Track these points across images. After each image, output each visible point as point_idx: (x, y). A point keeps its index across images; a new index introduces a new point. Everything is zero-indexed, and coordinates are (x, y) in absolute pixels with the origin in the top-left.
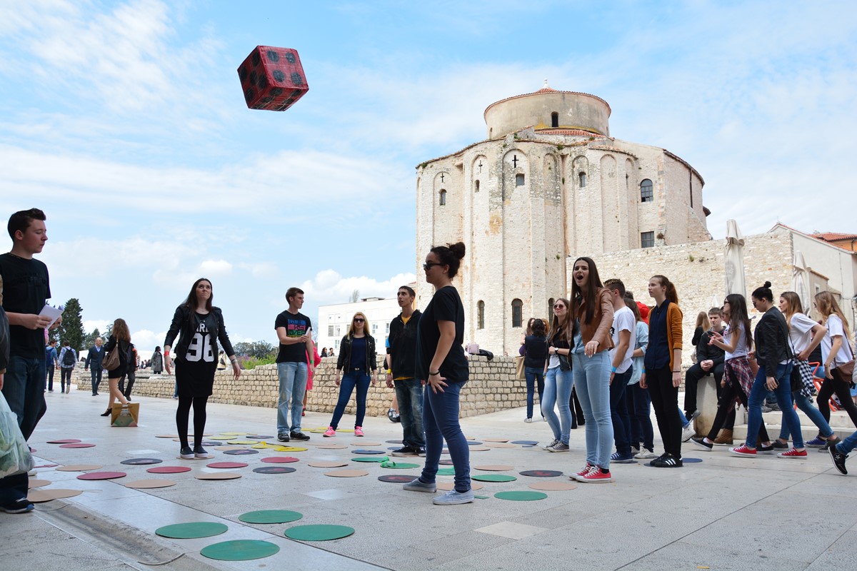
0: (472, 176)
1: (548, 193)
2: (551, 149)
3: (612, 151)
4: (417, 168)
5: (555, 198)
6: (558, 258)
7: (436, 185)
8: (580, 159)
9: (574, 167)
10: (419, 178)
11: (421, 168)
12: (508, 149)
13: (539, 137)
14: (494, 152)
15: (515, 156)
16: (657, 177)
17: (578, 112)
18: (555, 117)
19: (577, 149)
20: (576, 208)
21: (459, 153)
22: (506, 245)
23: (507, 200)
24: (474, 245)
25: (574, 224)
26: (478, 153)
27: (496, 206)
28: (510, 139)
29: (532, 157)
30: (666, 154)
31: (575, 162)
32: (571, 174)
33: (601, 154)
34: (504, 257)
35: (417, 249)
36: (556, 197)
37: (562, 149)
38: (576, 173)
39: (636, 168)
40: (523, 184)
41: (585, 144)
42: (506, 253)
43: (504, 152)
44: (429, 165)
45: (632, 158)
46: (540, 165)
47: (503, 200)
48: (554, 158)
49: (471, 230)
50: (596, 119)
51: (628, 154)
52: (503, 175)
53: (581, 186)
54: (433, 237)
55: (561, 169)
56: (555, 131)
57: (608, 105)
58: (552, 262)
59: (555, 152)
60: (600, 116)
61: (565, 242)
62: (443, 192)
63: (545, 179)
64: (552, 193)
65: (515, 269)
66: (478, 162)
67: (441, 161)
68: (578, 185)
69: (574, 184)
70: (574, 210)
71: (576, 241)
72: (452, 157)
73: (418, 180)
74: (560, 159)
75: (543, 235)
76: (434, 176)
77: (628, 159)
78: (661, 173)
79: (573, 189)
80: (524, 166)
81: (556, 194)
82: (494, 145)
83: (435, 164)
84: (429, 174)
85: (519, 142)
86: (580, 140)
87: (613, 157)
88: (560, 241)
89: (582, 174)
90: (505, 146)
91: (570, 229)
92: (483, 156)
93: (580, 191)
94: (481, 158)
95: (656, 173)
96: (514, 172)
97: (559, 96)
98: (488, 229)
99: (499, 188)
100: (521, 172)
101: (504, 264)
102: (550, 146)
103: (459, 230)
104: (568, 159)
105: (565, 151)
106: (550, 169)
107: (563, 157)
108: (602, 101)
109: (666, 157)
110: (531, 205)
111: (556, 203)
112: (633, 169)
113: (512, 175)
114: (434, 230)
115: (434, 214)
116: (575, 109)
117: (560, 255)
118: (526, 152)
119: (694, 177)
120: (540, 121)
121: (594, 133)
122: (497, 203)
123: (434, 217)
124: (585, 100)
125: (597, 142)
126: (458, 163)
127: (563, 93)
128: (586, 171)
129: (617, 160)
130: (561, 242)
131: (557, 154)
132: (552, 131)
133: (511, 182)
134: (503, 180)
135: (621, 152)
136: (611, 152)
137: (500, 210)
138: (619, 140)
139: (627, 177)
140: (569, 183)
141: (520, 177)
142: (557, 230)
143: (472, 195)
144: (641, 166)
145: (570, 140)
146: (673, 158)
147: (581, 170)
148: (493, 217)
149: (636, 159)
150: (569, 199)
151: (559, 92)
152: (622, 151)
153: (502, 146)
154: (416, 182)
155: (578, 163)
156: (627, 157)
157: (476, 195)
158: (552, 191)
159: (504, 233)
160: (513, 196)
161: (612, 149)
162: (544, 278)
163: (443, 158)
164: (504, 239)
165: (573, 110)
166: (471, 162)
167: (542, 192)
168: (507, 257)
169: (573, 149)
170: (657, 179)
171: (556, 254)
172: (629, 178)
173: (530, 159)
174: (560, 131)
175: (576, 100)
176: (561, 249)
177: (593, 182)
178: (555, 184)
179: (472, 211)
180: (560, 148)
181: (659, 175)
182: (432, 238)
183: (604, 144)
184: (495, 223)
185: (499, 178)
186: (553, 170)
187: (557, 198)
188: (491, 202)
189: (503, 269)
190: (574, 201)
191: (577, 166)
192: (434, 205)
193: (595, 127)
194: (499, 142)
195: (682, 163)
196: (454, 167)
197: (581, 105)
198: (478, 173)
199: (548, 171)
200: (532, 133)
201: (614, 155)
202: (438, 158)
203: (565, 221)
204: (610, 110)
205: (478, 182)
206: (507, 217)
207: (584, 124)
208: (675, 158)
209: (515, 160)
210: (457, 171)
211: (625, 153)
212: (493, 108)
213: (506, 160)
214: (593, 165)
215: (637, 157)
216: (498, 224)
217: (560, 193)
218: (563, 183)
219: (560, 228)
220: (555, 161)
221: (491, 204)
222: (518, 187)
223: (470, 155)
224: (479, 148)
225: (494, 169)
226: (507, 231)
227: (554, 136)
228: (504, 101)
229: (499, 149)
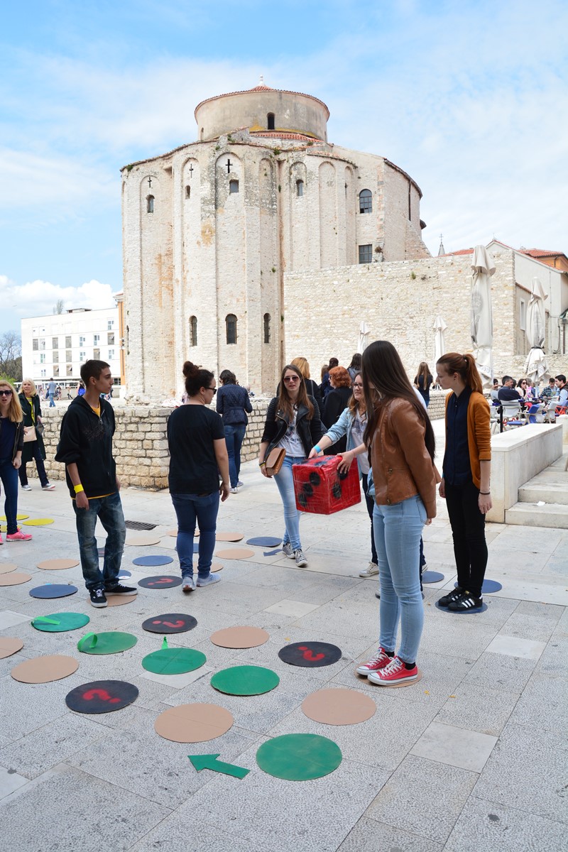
0: (182, 181)
1: (264, 201)
2: (267, 153)
3: (332, 158)
4: (122, 170)
5: (270, 207)
6: (274, 271)
7: (142, 190)
8: (298, 166)
9: (291, 174)
10: (124, 182)
11: (126, 171)
12: (221, 152)
13: (254, 140)
14: (205, 155)
15: (229, 160)
16: (377, 187)
17: (295, 114)
18: (271, 118)
19: (295, 154)
20: (293, 218)
21: (167, 155)
22: (219, 257)
23: (220, 208)
24: (185, 256)
25: (291, 235)
26: (189, 156)
27: (208, 215)
28: (223, 141)
29: (248, 162)
30: (386, 163)
31: (293, 169)
32: (288, 181)
33: (320, 160)
34: (217, 269)
35: (124, 261)
36: (272, 205)
37: (279, 153)
38: (294, 181)
39: (355, 177)
40: (238, 191)
41: (303, 150)
42: (219, 265)
43: (217, 155)
44: (135, 168)
45: (352, 167)
46: (255, 171)
47: (216, 208)
48: (270, 163)
49: (182, 240)
50: (314, 122)
51: (348, 162)
52: (216, 181)
53: (298, 195)
54: (141, 247)
55: (277, 176)
56: (271, 134)
57: (326, 108)
58: (267, 275)
59: (271, 157)
60: (318, 120)
61: (281, 254)
62: (151, 198)
63: (260, 186)
64: (268, 202)
65: (229, 283)
66: (188, 166)
67: (148, 164)
68: (296, 193)
69: (291, 192)
70: (291, 219)
71: (292, 253)
72: (160, 159)
73: (124, 185)
74: (277, 165)
75: (258, 247)
76: (140, 180)
77: (348, 167)
78: (380, 183)
79: (290, 198)
80: (238, 170)
81: (272, 203)
82: (206, 147)
83: (141, 167)
84: (135, 178)
85: (233, 144)
86: (298, 144)
87: (332, 165)
88: (275, 253)
89: (299, 182)
90: (217, 149)
91: (286, 241)
92: (195, 159)
93: (297, 200)
94: (192, 162)
95: (376, 183)
96: (227, 178)
97: (276, 96)
98: (200, 239)
99: (212, 195)
100: (234, 178)
101: (217, 277)
102: (266, 150)
103: (169, 240)
104: (285, 165)
105: (282, 156)
106: (266, 175)
107: (280, 163)
108: (321, 103)
109: (387, 167)
110: (245, 214)
111: (272, 212)
112: (352, 178)
113: (225, 182)
114: (141, 240)
115: (141, 222)
116: (293, 110)
117: (276, 268)
118: (241, 156)
119: (413, 189)
120: (255, 122)
121: (312, 138)
122: (209, 212)
123: (141, 225)
124: (303, 101)
125: (316, 148)
126: (167, 166)
127: (281, 92)
128: (304, 179)
129: (336, 168)
130: (277, 253)
131: (274, 159)
132: (268, 134)
133: (224, 188)
134: (216, 186)
135: (340, 160)
136: (330, 159)
137: (212, 219)
138: (338, 147)
139: (346, 187)
140: (286, 192)
141: (234, 183)
142: (272, 241)
143: (182, 202)
144: (361, 176)
145: (287, 144)
146: (393, 168)
147: (299, 177)
148: (205, 227)
149: (356, 167)
150: (286, 209)
151: (276, 91)
152: (342, 158)
153: (214, 149)
154: (121, 186)
155: (295, 169)
156: (347, 165)
157: (187, 202)
158: (268, 199)
159: (217, 244)
160: (227, 204)
161: (331, 155)
162: (259, 292)
163: (150, 161)
164: (217, 250)
165: (290, 111)
166: (181, 166)
167: (257, 200)
168: (220, 270)
169: (290, 154)
170: (376, 190)
171: (272, 266)
172: (348, 187)
173: (245, 164)
174: (276, 134)
175: (294, 101)
176: (277, 261)
177: (310, 190)
178: (272, 192)
179: (182, 220)
180: (277, 152)
181: (378, 185)
182: (139, 248)
183: (323, 150)
184: (207, 233)
185: (212, 184)
186: (269, 177)
187: (273, 207)
188: (203, 210)
189: (217, 282)
190: (291, 210)
191: (294, 173)
192: (141, 212)
193: (313, 131)
194: (212, 144)
195: (402, 173)
196: (162, 171)
197: (299, 106)
198: (188, 178)
199: (263, 178)
200: (246, 136)
201: (333, 162)
202: (144, 160)
203: (281, 231)
204: (329, 113)
205: (188, 188)
206: (220, 227)
207: (301, 128)
208: (395, 168)
209: (229, 164)
210: (166, 175)
211: (345, 161)
212: (204, 106)
213: (218, 164)
214: (311, 173)
215: (356, 165)
216: (210, 234)
217: (276, 201)
218: (280, 191)
219: (276, 239)
220: (271, 166)
221: (203, 213)
222: (232, 194)
223: (179, 158)
224: (189, 150)
225: (206, 174)
226: (221, 242)
227: (270, 140)
228: (216, 98)
229: (212, 152)
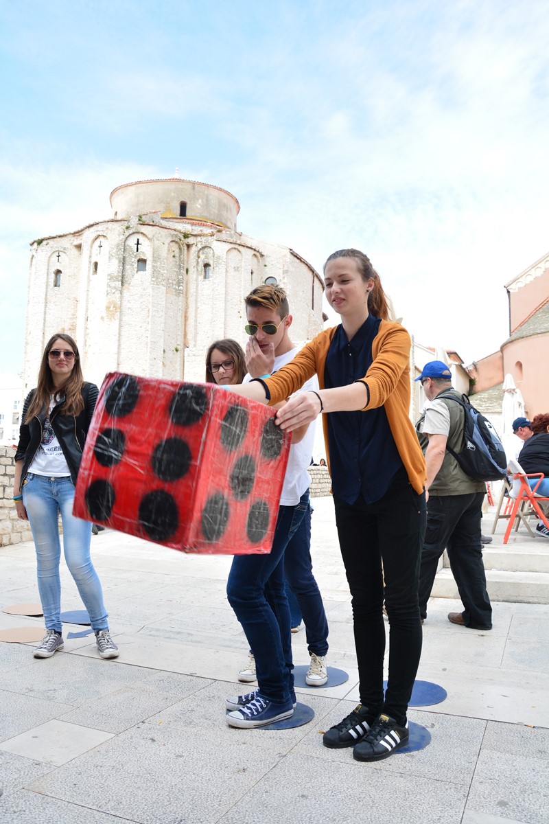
0: (90, 257)
1: (170, 281)
2: (176, 236)
3: (239, 245)
4: (32, 244)
5: (177, 288)
6: (177, 350)
7: (51, 264)
8: (206, 250)
9: (199, 257)
10: (33, 256)
11: (36, 244)
12: (131, 232)
13: (164, 223)
14: (115, 234)
15: (138, 239)
16: (282, 276)
17: (207, 204)
18: (183, 207)
19: (204, 239)
20: (199, 300)
21: (78, 232)
22: (122, 333)
23: (126, 285)
24: (88, 331)
25: (196, 317)
26: (99, 233)
27: (114, 291)
28: (134, 221)
29: (156, 242)
30: (292, 253)
31: (201, 253)
32: (195, 264)
33: (228, 246)
34: (119, 345)
35: (26, 333)
36: (179, 286)
37: (188, 237)
38: (201, 265)
39: (262, 265)
40: (145, 270)
41: (212, 235)
42: (122, 341)
43: (127, 234)
44: (44, 242)
45: (258, 254)
46: (164, 252)
47: (122, 285)
48: (179, 246)
49: (86, 314)
50: (225, 213)
51: (255, 250)
52: (124, 259)
53: (205, 277)
54: (45, 320)
55: (186, 259)
56: (182, 220)
57: (237, 202)
58: (170, 354)
59: (180, 240)
60: (229, 212)
61: (185, 335)
62: (58, 272)
63: (168, 267)
64: (175, 282)
65: (131, 359)
66: (97, 243)
67: (58, 239)
68: (202, 276)
69: (198, 274)
70: (196, 301)
71: (196, 334)
72: (71, 236)
73: (32, 258)
74: (186, 248)
75: (163, 325)
76: (49, 254)
77: (255, 255)
78: (285, 272)
79: (197, 280)
80: (146, 250)
81: (179, 284)
82: (116, 225)
83: (51, 242)
84: (43, 252)
85: (144, 225)
86: (207, 231)
87: (239, 251)
88: (179, 333)
89: (206, 265)
90: (127, 228)
91: (191, 321)
92: (104, 236)
93: (204, 283)
94: (101, 239)
95: (281, 271)
96: (136, 256)
97: (190, 186)
98: (104, 315)
99: (119, 272)
100: (143, 257)
101: (119, 353)
102: (175, 233)
103: (74, 315)
104: (194, 249)
105: (191, 240)
106: (174, 256)
107: (189, 246)
108: (232, 196)
109: (292, 257)
110: (151, 292)
111: (178, 292)
112: (258, 265)
113: (133, 260)
114: (45, 313)
115: (46, 295)
116: (205, 201)
117: (179, 347)
118: (150, 236)
119: (316, 280)
120: (168, 209)
121: (219, 227)
122: (115, 288)
123: (46, 299)
124: (215, 193)
125: (224, 236)
126: (77, 242)
127: (194, 183)
128: (211, 262)
129: (243, 254)
130: (181, 334)
131: (183, 242)
132: (179, 220)
133: (132, 265)
134: (123, 264)
135: (247, 247)
136: (238, 245)
137: (118, 295)
138: (246, 236)
139: (252, 273)
140: (193, 274)
141: (142, 262)
142: (177, 321)
143: (89, 277)
144: (267, 264)
145: (197, 230)
146: (298, 258)
147: (207, 261)
148: (110, 303)
149: (262, 256)
150: (192, 290)
151: (190, 182)
152: (249, 246)
153: (124, 227)
154: (30, 259)
155: (203, 253)
156: (253, 252)
157: (93, 277)
158: (175, 280)
159: (121, 320)
160: (133, 282)
161: (239, 242)
162: (161, 372)
163: (60, 236)
164: (120, 326)
165: (202, 201)
166: (90, 242)
167: (164, 280)
168: (122, 346)
169: (199, 239)
170: (281, 278)
171: (175, 346)
172: (254, 274)
173: (154, 244)
174: (187, 221)
175: (206, 192)
176: (180, 341)
177: (217, 274)
178: (179, 274)
179: (87, 295)
180: (186, 236)
181: (284, 273)
182: (43, 322)
183: (232, 237)
184: (111, 309)
185: (120, 261)
186: (177, 259)
187: (179, 288)
188: (109, 286)
189: (118, 358)
190: (197, 292)
191: (202, 257)
192: (47, 286)
193: (224, 221)
194: (123, 223)
195: (306, 264)
196: (72, 248)
197: (210, 197)
198: (97, 255)
199: (171, 259)
200: (158, 220)
201: (241, 248)
202: (54, 236)
203: (186, 312)
204: (239, 207)
205: (96, 264)
206: (125, 303)
207: (212, 217)
208: (299, 259)
209: (138, 244)
210: (75, 251)
211: (252, 249)
212: (119, 191)
213: (128, 243)
214: (219, 257)
215: (263, 254)
216: (115, 310)
217: (183, 283)
218: (187, 273)
219: (181, 319)
220: (180, 249)
221: (109, 289)
222: (139, 272)
223: (90, 234)
224: (100, 227)
225: (114, 251)
226: (125, 318)
227: (181, 224)
228: (131, 185)
229: (122, 231)
